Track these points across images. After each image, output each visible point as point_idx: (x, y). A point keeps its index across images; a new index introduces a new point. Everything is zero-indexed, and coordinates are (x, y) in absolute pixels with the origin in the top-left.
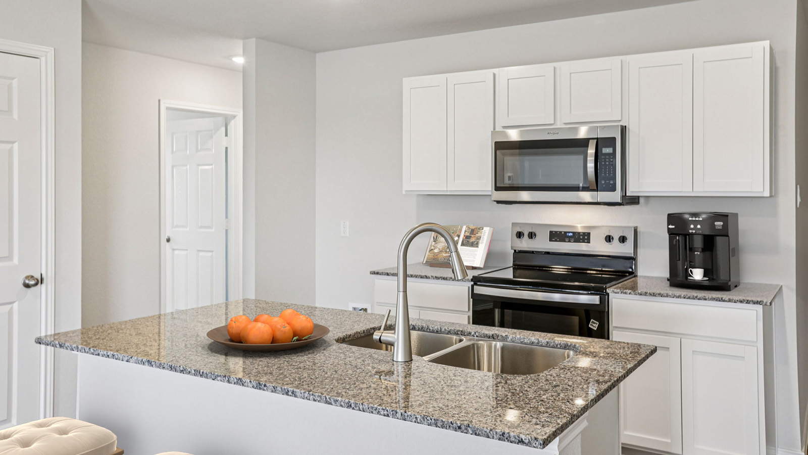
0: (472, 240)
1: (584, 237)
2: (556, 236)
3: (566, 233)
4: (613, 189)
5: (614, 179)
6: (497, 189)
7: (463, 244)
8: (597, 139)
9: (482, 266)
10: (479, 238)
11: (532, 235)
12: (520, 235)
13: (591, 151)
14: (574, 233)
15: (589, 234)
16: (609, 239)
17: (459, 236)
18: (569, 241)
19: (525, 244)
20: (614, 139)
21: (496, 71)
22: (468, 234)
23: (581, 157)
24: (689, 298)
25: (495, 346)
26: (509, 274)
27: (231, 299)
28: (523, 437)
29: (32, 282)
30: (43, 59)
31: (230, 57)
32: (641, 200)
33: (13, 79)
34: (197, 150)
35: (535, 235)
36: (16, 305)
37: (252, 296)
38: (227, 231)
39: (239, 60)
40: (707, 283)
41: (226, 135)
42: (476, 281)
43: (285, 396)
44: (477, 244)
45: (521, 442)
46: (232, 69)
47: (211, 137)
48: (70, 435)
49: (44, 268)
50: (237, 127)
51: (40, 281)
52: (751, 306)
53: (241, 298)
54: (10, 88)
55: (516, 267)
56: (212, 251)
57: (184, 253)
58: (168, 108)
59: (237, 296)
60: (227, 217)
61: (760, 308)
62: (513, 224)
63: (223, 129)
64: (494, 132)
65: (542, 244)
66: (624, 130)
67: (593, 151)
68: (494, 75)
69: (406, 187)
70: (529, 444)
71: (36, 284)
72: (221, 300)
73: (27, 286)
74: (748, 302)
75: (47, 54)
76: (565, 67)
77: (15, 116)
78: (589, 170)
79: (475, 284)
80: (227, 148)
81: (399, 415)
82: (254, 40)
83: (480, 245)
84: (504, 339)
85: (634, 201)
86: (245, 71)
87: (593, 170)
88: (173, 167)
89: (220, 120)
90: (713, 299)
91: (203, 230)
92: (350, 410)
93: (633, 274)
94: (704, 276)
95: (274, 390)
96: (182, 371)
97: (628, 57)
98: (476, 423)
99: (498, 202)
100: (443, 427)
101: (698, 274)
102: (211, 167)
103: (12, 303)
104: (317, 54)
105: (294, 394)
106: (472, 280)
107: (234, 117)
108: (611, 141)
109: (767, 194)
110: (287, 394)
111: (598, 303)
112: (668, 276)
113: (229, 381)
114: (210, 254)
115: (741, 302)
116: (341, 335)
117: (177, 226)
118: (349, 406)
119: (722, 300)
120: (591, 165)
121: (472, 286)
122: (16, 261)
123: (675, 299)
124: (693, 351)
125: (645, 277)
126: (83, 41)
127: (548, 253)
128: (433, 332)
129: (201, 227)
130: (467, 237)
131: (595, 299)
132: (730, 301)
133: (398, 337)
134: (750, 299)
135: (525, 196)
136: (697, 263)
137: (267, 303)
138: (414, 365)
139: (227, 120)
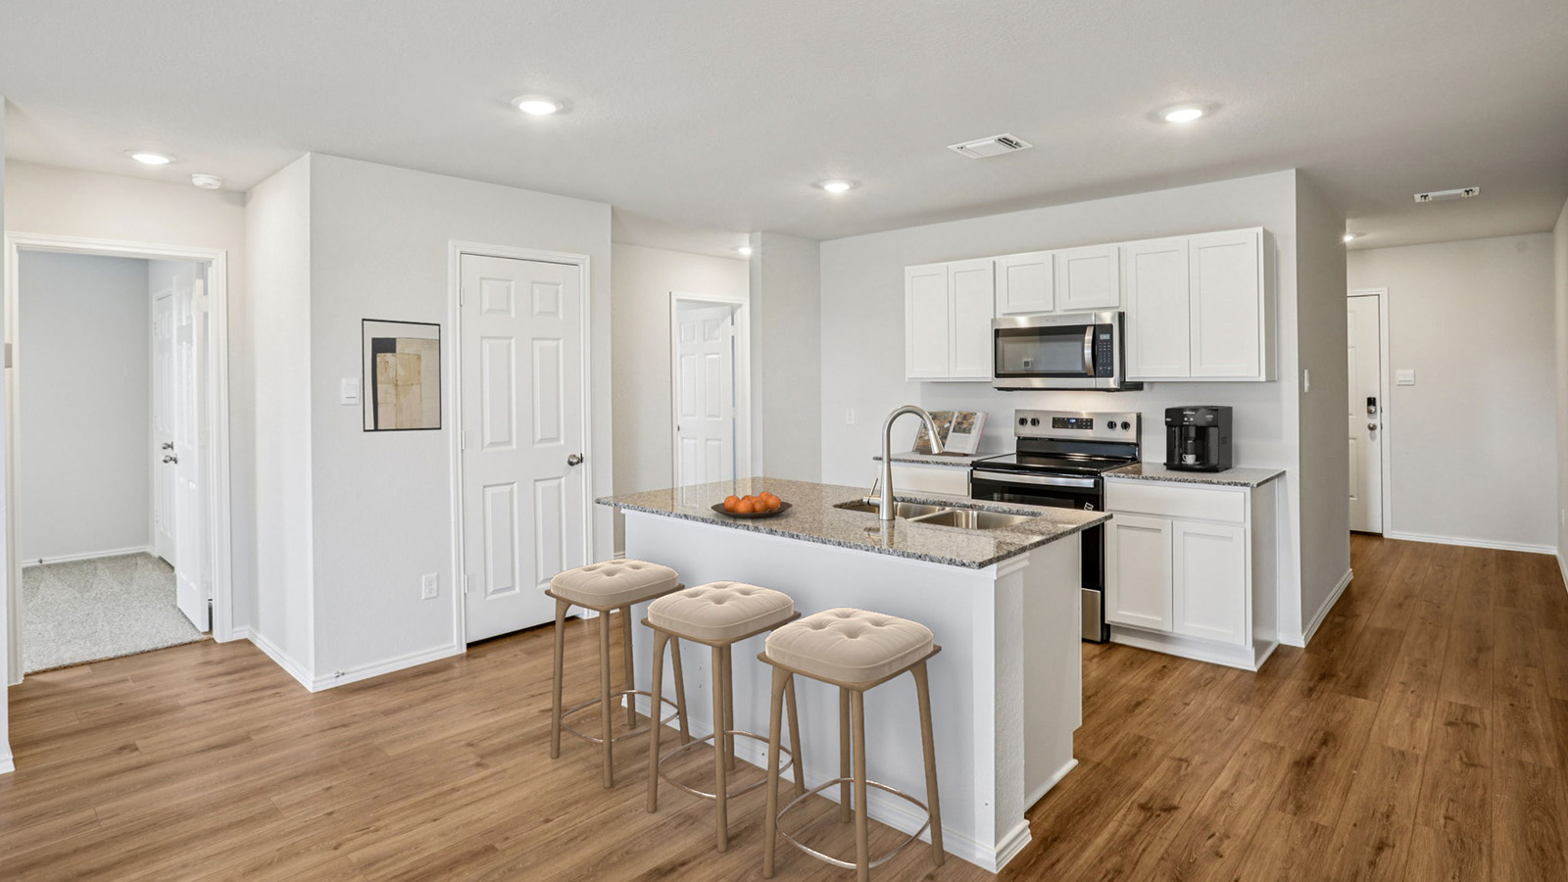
0: (965, 426)
1: (1087, 424)
2: (1060, 422)
3: (1069, 419)
4: (1111, 375)
5: (1112, 365)
6: (997, 376)
7: (954, 431)
8: (1095, 326)
9: (974, 453)
10: (972, 424)
11: (1035, 422)
12: (1023, 422)
13: (1088, 337)
14: (1077, 420)
15: (1092, 420)
16: (1111, 425)
17: (950, 422)
18: (1072, 428)
19: (1029, 431)
20: (1111, 326)
21: (995, 258)
22: (960, 420)
23: (1079, 344)
24: (1180, 481)
25: (973, 514)
26: (1013, 460)
27: (738, 477)
28: (965, 561)
29: (575, 461)
30: (581, 266)
31: (736, 249)
32: (1145, 386)
33: (559, 285)
34: (705, 340)
35: (1038, 422)
36: (563, 479)
37: (760, 474)
38: (734, 420)
39: (746, 251)
40: (1198, 467)
41: (733, 324)
42: (976, 466)
43: (792, 539)
44: (970, 430)
45: (963, 565)
46: (739, 260)
47: (718, 326)
48: (617, 576)
49: (584, 450)
50: (744, 315)
51: (581, 460)
52: (1239, 488)
53: (749, 476)
54: (557, 292)
55: (1020, 454)
56: (720, 440)
57: (693, 441)
58: (678, 300)
59: (746, 473)
60: (734, 405)
61: (1248, 490)
62: (1016, 411)
63: (730, 318)
64: (994, 321)
65: (1046, 431)
66: (1121, 316)
67: (1091, 338)
68: (994, 263)
69: (908, 375)
70: (969, 566)
71: (578, 463)
72: (730, 478)
73: (571, 464)
74: (1236, 484)
75: (584, 260)
76: (1063, 254)
77: (561, 317)
78: (1086, 356)
79: (975, 469)
80: (733, 337)
81: (876, 549)
82: (760, 233)
83: (973, 431)
84: (981, 508)
85: (1138, 386)
86: (751, 261)
87: (1090, 356)
88: (681, 356)
89: (727, 309)
90: (1203, 482)
91: (710, 419)
92: (840, 548)
93: (1136, 460)
94: (1196, 460)
95: (783, 534)
96: (711, 523)
97: (1125, 243)
98: (932, 554)
99: (999, 389)
100: (908, 557)
101: (1190, 459)
102: (717, 356)
103: (560, 478)
104: (821, 244)
105: (798, 537)
106: (971, 465)
107: (740, 306)
108: (1108, 328)
109: (1263, 378)
110: (793, 537)
111: (1092, 486)
112: (1165, 461)
113: (748, 529)
114: (717, 443)
115: (1229, 484)
116: (838, 503)
117: (686, 415)
118: (840, 544)
119: (1211, 483)
120: (1088, 352)
121: (972, 471)
122: (562, 442)
123: (1166, 482)
124: (1184, 533)
125: (1148, 463)
126: (612, 242)
127: (1052, 440)
128: (920, 503)
129: (710, 416)
130: (959, 423)
131: (1089, 483)
132: (1219, 483)
133: (883, 501)
134: (1238, 481)
135: (1037, 382)
136: (1189, 451)
137: (775, 480)
138: (896, 522)
139: (733, 310)
